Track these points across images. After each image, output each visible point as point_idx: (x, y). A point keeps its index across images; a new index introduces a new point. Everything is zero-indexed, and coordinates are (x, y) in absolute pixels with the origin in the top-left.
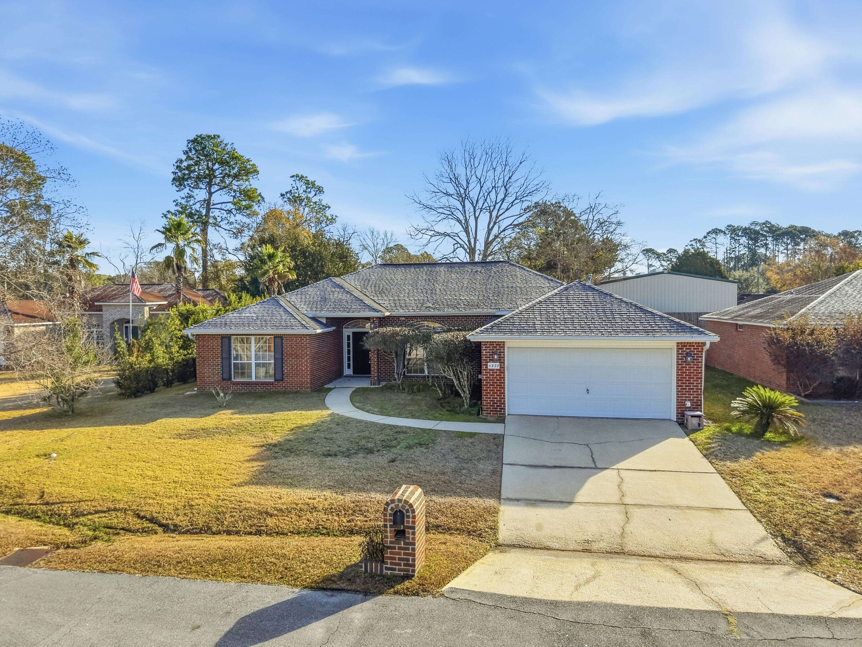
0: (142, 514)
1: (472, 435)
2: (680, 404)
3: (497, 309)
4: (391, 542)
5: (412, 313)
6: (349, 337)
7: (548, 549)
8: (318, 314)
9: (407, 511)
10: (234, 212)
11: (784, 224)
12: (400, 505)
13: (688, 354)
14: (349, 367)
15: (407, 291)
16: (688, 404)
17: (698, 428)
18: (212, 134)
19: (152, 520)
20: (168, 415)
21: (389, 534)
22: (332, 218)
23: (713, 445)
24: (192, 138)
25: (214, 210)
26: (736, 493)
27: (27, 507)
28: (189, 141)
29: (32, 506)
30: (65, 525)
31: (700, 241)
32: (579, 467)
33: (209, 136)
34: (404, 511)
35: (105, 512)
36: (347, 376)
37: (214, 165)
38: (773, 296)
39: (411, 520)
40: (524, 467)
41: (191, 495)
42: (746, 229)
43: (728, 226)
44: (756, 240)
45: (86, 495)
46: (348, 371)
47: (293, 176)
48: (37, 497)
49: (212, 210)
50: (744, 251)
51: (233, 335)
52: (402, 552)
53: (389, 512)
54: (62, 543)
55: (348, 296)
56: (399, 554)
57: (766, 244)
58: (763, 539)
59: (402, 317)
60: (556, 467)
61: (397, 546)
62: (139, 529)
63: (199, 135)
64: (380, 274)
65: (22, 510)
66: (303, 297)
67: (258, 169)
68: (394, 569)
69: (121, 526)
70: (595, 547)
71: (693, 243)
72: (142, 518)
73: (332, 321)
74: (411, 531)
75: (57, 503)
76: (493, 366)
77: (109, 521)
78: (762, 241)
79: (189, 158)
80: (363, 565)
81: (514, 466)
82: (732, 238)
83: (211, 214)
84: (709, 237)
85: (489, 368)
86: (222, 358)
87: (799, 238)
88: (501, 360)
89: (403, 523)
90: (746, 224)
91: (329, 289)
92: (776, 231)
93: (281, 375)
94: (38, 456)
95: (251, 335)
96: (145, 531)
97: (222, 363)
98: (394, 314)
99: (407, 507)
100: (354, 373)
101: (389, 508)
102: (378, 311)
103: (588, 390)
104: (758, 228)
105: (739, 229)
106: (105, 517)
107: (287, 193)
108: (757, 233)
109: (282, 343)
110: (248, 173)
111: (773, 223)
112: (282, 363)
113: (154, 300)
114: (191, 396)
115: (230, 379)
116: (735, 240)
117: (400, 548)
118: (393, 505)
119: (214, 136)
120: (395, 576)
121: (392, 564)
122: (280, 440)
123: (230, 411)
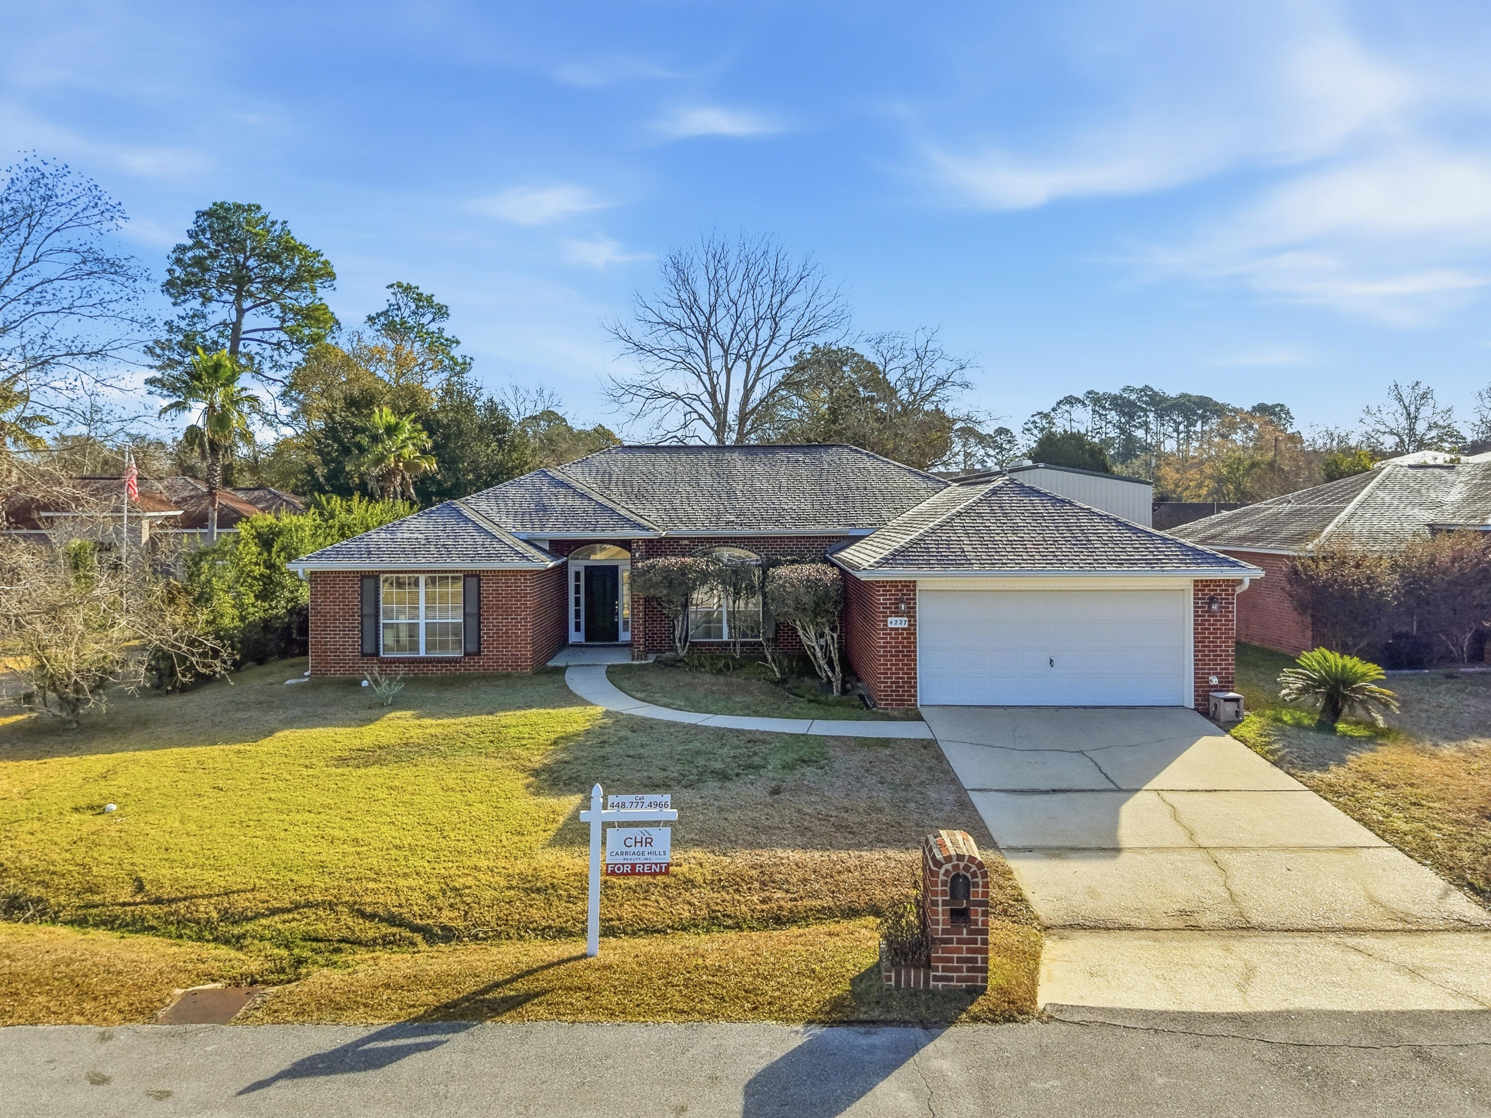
0: (369, 910)
1: (885, 742)
2: (1200, 680)
3: (850, 525)
4: (944, 931)
5: (703, 533)
6: (577, 574)
7: (1129, 928)
8: (538, 533)
9: (974, 875)
10: (289, 347)
11: (1172, 392)
12: (962, 865)
13: (1212, 600)
14: (578, 629)
15: (684, 495)
16: (1214, 681)
17: (1236, 719)
18: (244, 202)
19: (392, 920)
20: (289, 723)
21: (940, 917)
22: (465, 363)
23: (1276, 746)
24: (205, 208)
25: (247, 342)
26: (1358, 820)
27: (118, 910)
28: (200, 214)
29: (128, 908)
30: (215, 940)
31: (1046, 416)
32: (1093, 790)
33: (238, 207)
34: (969, 876)
35: (289, 911)
36: (572, 646)
37: (247, 259)
38: (1256, 505)
39: (980, 890)
40: (1003, 794)
41: (443, 871)
42: (1115, 398)
43: (1089, 393)
44: (1131, 417)
45: (236, 882)
46: (576, 637)
47: (392, 286)
48: (129, 889)
49: (242, 342)
50: (1113, 433)
51: (383, 572)
52: (964, 947)
53: (942, 877)
54: (242, 975)
55: (586, 502)
56: (959, 951)
57: (1146, 423)
58: (1446, 894)
59: (685, 539)
60: (1054, 791)
61: (955, 937)
62: (376, 938)
63: (219, 202)
64: (627, 465)
65: (110, 916)
66: (502, 505)
67: (335, 270)
68: (950, 979)
69: (337, 935)
70: (1204, 920)
71: (1037, 419)
72: (372, 917)
73: (559, 548)
74: (980, 909)
75: (179, 900)
76: (896, 622)
77: (310, 928)
78: (1140, 417)
79: (198, 244)
80: (893, 974)
81: (985, 793)
82: (1094, 411)
83: (241, 348)
84: (1059, 411)
85: (890, 626)
86: (362, 616)
87: (1196, 414)
88: (911, 613)
89: (968, 898)
90: (1115, 390)
91: (545, 489)
92: (1160, 402)
93: (476, 646)
94: (76, 810)
95: (420, 572)
96: (387, 942)
97: (362, 623)
98: (673, 534)
99: (974, 868)
100: (586, 640)
101: (942, 871)
102: (643, 528)
103: (1051, 661)
104: (1133, 397)
105: (1107, 397)
106: (294, 919)
107: (378, 315)
108: (1132, 404)
109: (479, 587)
110: (314, 275)
111: (1156, 390)
112: (479, 623)
113: (158, 507)
114: (303, 686)
115: (377, 654)
116: (1100, 415)
117: (960, 941)
118: (948, 866)
119: (249, 206)
120: (954, 990)
121: (945, 969)
122: (545, 761)
123: (409, 713)
